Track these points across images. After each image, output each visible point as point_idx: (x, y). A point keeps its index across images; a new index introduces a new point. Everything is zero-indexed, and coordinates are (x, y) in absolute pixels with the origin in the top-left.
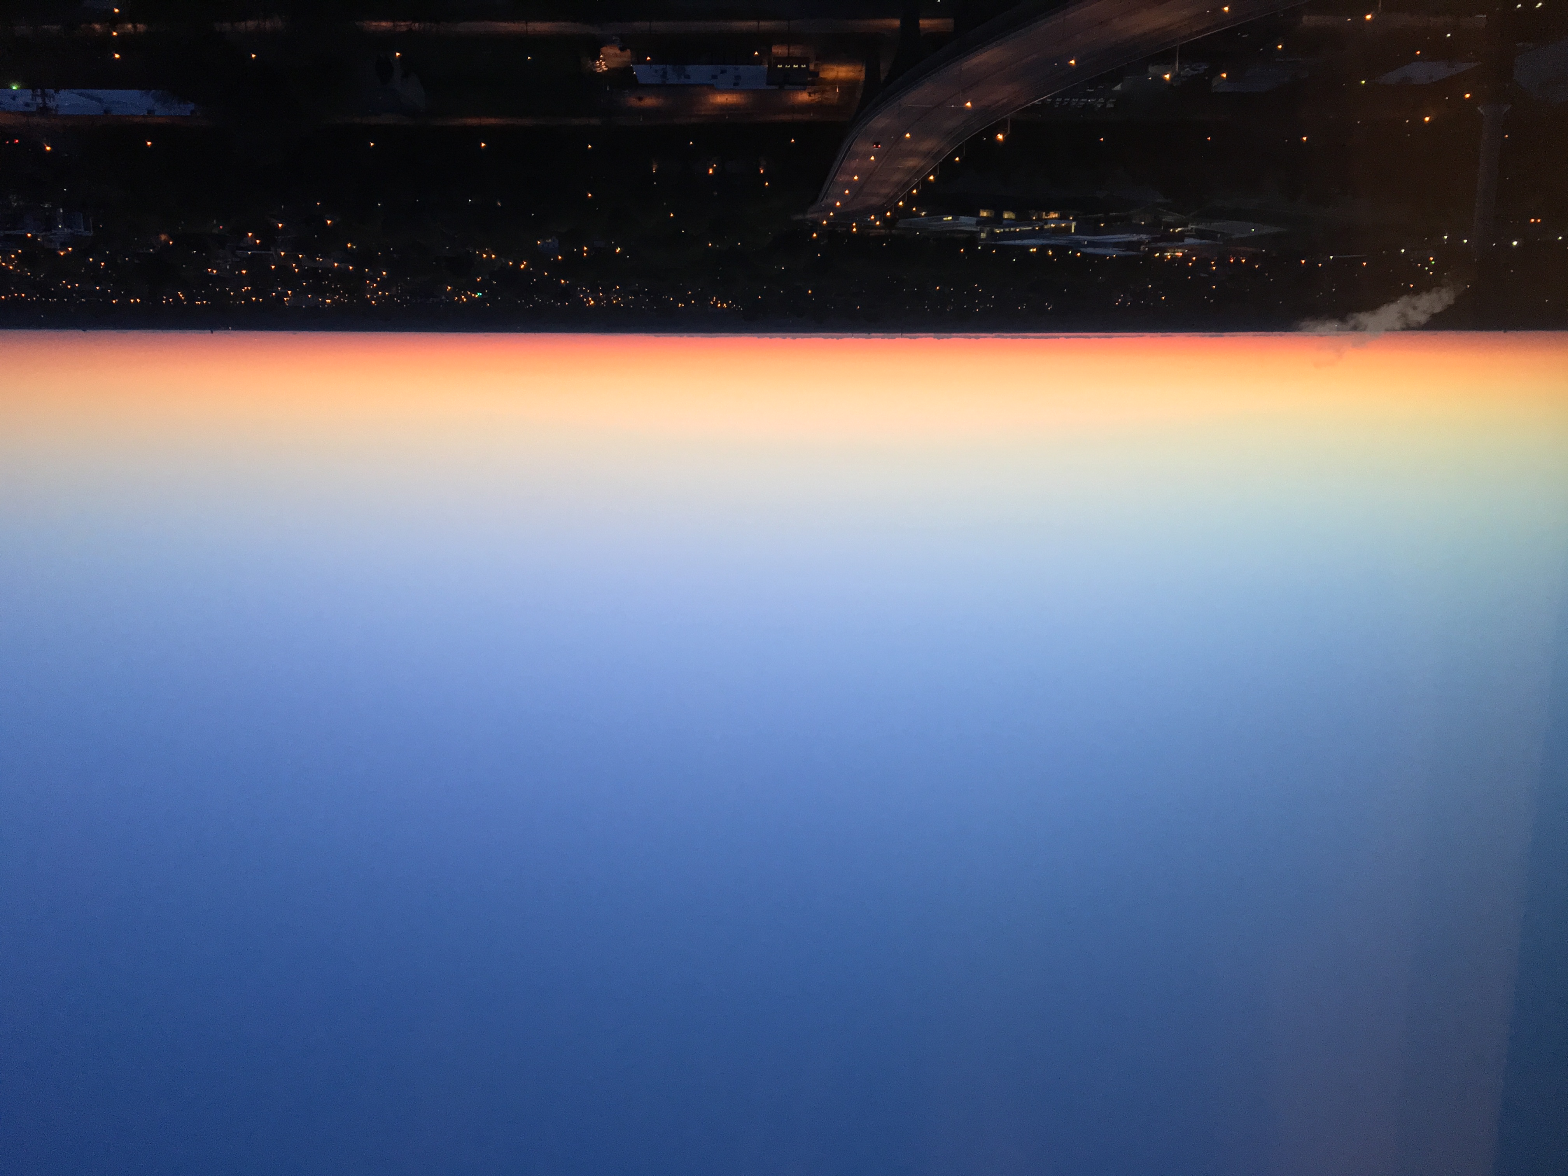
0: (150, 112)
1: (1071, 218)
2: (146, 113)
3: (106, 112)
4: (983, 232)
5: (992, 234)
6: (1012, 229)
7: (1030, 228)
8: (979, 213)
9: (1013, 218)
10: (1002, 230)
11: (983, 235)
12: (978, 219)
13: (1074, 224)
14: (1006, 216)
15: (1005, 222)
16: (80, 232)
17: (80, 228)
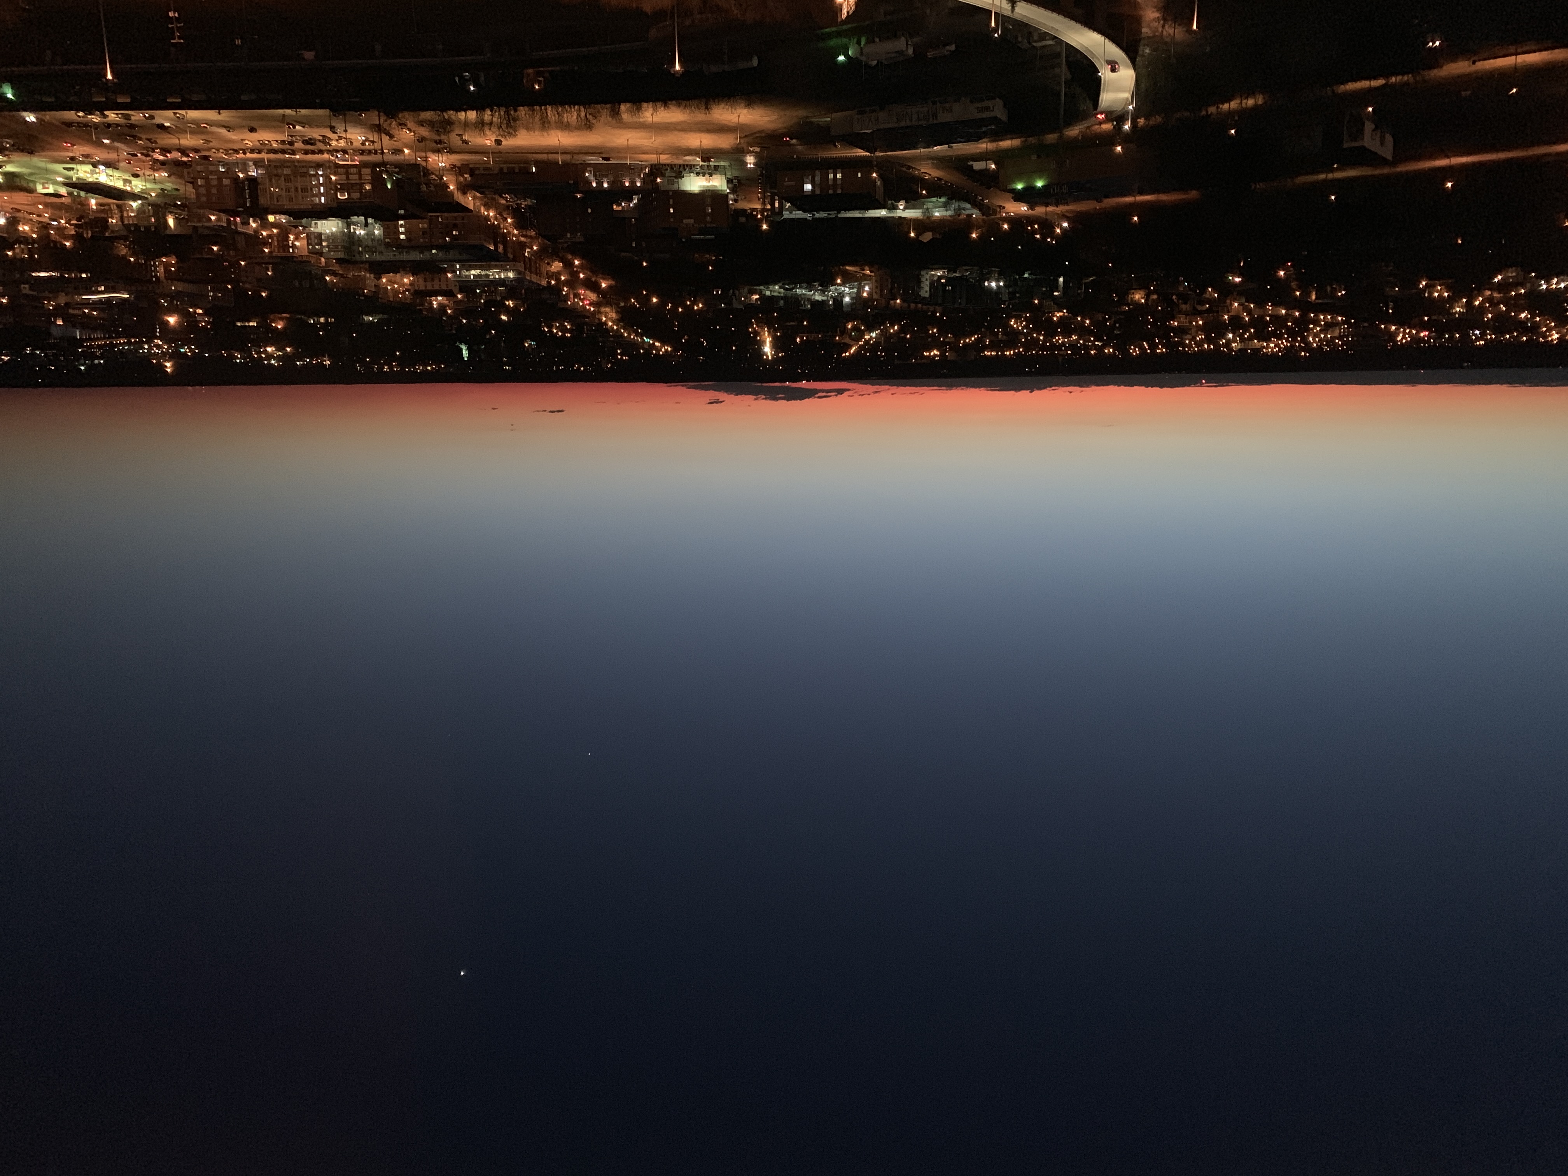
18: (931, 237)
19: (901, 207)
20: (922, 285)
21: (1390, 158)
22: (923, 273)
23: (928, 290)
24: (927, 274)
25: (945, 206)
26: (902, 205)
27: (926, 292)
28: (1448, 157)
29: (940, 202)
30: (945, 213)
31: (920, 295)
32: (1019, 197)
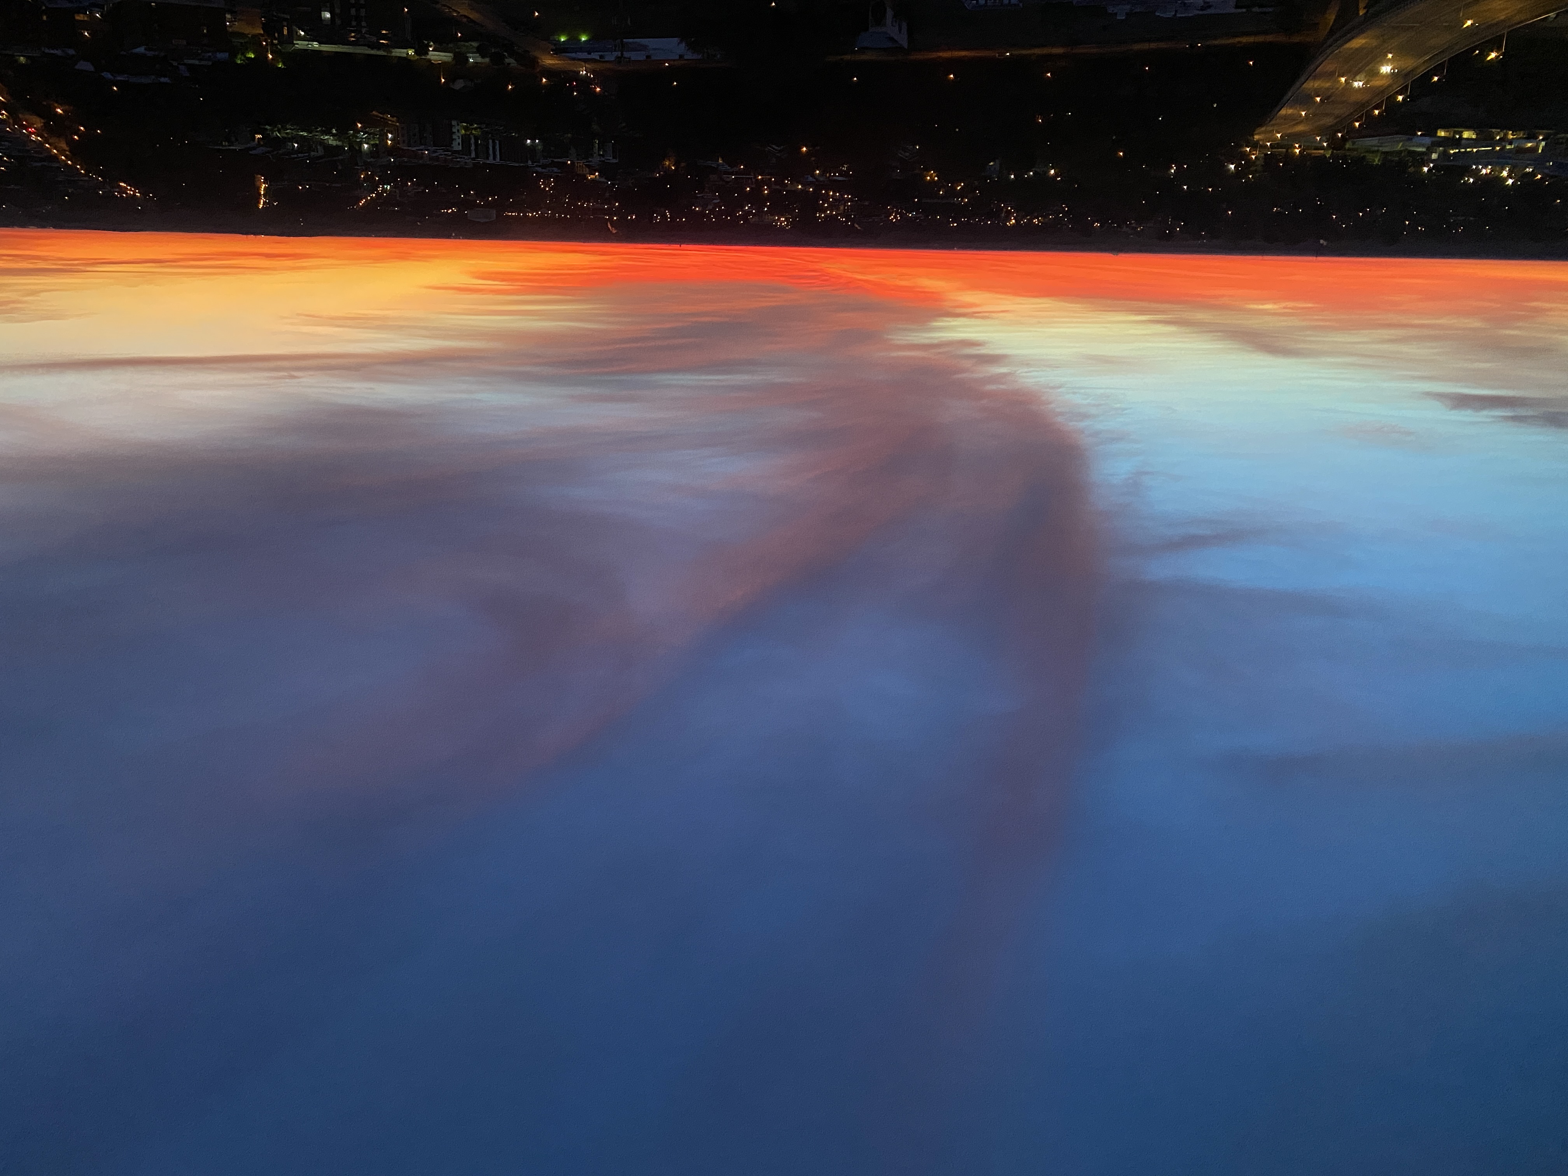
0: (681, 56)
1: (1541, 138)
2: (677, 57)
3: (648, 57)
4: (1436, 153)
5: (1445, 155)
6: (1468, 150)
7: (1491, 148)
8: (1437, 132)
9: (1473, 137)
10: (1457, 151)
11: (1434, 156)
12: (1434, 139)
13: (1543, 143)
14: (1466, 135)
15: (1463, 142)
16: (609, 159)
17: (611, 157)
18: (463, 85)
19: (431, 49)
20: (454, 137)
21: (905, 44)
22: (454, 123)
23: (460, 142)
24: (458, 125)
25: (480, 51)
26: (431, 46)
27: (459, 144)
28: (949, 49)
29: (474, 47)
30: (479, 60)
31: (453, 147)
32: (560, 50)
